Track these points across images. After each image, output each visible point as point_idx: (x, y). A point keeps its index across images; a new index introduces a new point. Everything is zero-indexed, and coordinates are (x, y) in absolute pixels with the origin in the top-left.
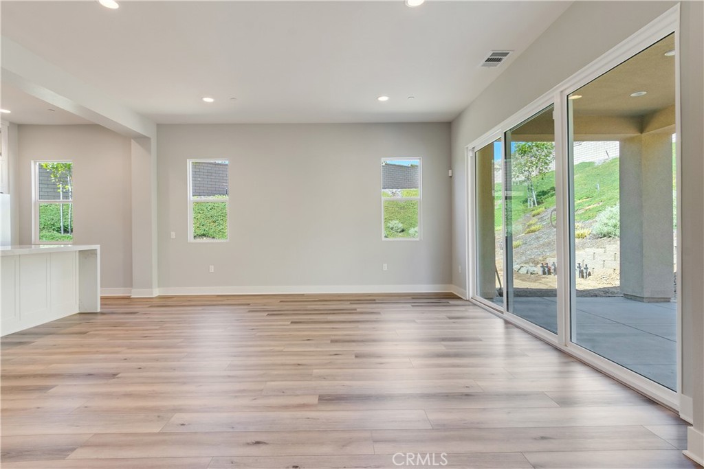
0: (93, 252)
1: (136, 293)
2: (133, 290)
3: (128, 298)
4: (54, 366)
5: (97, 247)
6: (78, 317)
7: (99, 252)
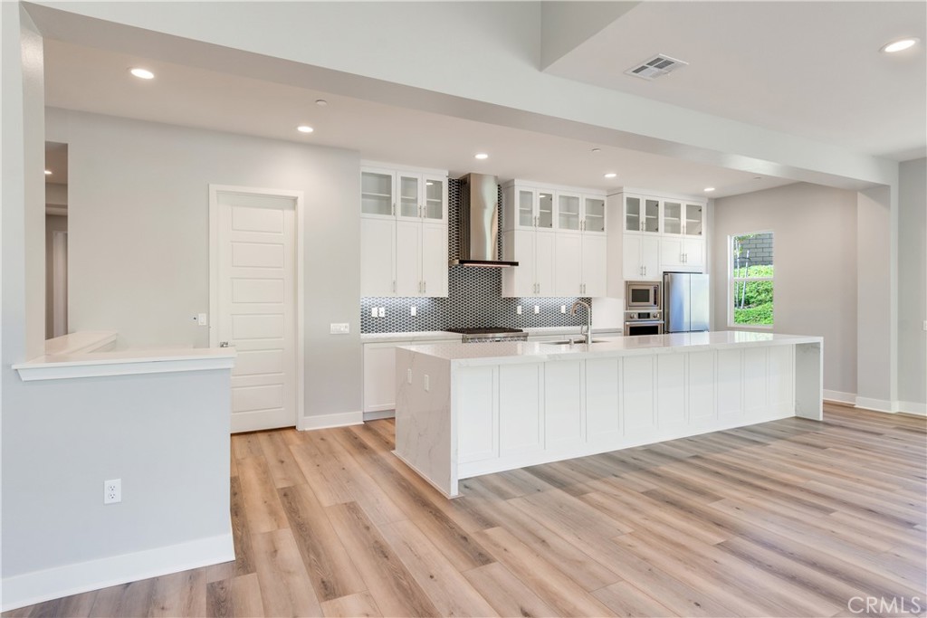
0: (815, 346)
1: (861, 403)
2: (858, 398)
3: (851, 407)
4: (812, 482)
5: (820, 340)
6: (794, 422)
7: (822, 346)
